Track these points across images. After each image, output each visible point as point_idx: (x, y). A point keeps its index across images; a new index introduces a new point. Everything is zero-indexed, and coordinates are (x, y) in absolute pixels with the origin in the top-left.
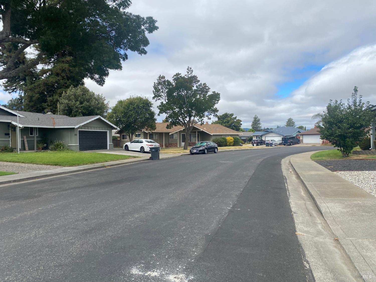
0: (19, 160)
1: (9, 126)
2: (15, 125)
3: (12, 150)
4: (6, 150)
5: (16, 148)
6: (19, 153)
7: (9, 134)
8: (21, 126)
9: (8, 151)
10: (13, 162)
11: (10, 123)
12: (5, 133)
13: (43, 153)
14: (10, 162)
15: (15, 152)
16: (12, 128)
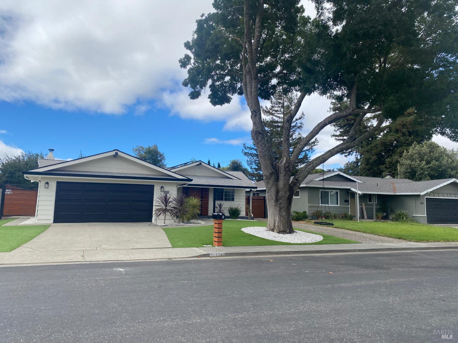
0: (360, 229)
1: (348, 192)
2: (354, 192)
3: (351, 218)
4: (346, 217)
5: (355, 216)
6: (358, 221)
7: (348, 201)
8: (360, 193)
9: (348, 219)
10: (355, 230)
11: (349, 189)
12: (345, 199)
13: (383, 223)
14: (351, 230)
15: (355, 220)
16: (351, 194)
